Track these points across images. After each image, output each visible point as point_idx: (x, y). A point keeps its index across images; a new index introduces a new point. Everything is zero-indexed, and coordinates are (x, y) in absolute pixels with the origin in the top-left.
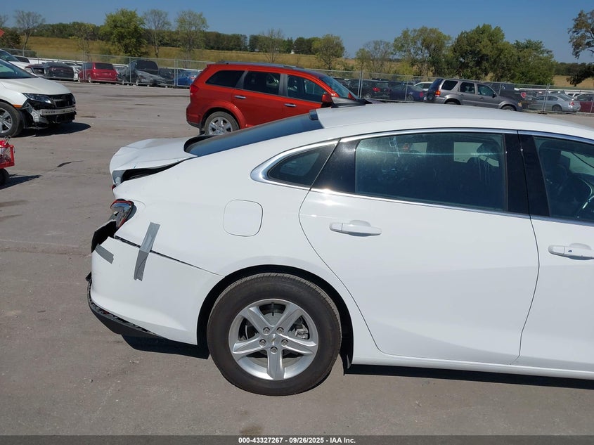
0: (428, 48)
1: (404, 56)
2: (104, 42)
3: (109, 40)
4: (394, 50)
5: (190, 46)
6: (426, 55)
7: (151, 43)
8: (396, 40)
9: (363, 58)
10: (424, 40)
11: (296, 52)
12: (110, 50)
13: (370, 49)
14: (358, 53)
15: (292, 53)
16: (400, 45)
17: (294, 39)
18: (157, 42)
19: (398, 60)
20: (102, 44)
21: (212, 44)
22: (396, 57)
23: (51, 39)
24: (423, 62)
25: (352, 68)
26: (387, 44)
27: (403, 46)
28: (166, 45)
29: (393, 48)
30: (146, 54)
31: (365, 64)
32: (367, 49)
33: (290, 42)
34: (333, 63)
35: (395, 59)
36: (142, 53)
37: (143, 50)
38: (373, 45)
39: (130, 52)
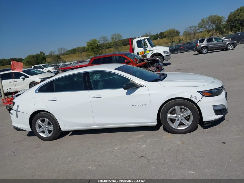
0: (214, 23)
1: (204, 29)
2: (87, 52)
3: (88, 51)
4: (199, 28)
5: (117, 46)
6: (214, 26)
7: (103, 48)
8: (199, 24)
9: (186, 34)
10: (212, 21)
11: (160, 38)
12: (89, 54)
13: (188, 30)
14: (184, 33)
15: (159, 39)
16: (201, 25)
17: (159, 33)
18: (105, 48)
19: (201, 32)
20: (86, 53)
21: (127, 43)
22: (200, 31)
23: (71, 55)
24: (213, 30)
25: (182, 39)
26: (195, 27)
27: (202, 25)
28: (108, 48)
29: (198, 28)
30: (102, 53)
31: (187, 37)
32: (187, 31)
33: (157, 35)
34: (174, 40)
35: (200, 32)
36: (100, 53)
37: (100, 52)
38: (189, 28)
39: (96, 54)
